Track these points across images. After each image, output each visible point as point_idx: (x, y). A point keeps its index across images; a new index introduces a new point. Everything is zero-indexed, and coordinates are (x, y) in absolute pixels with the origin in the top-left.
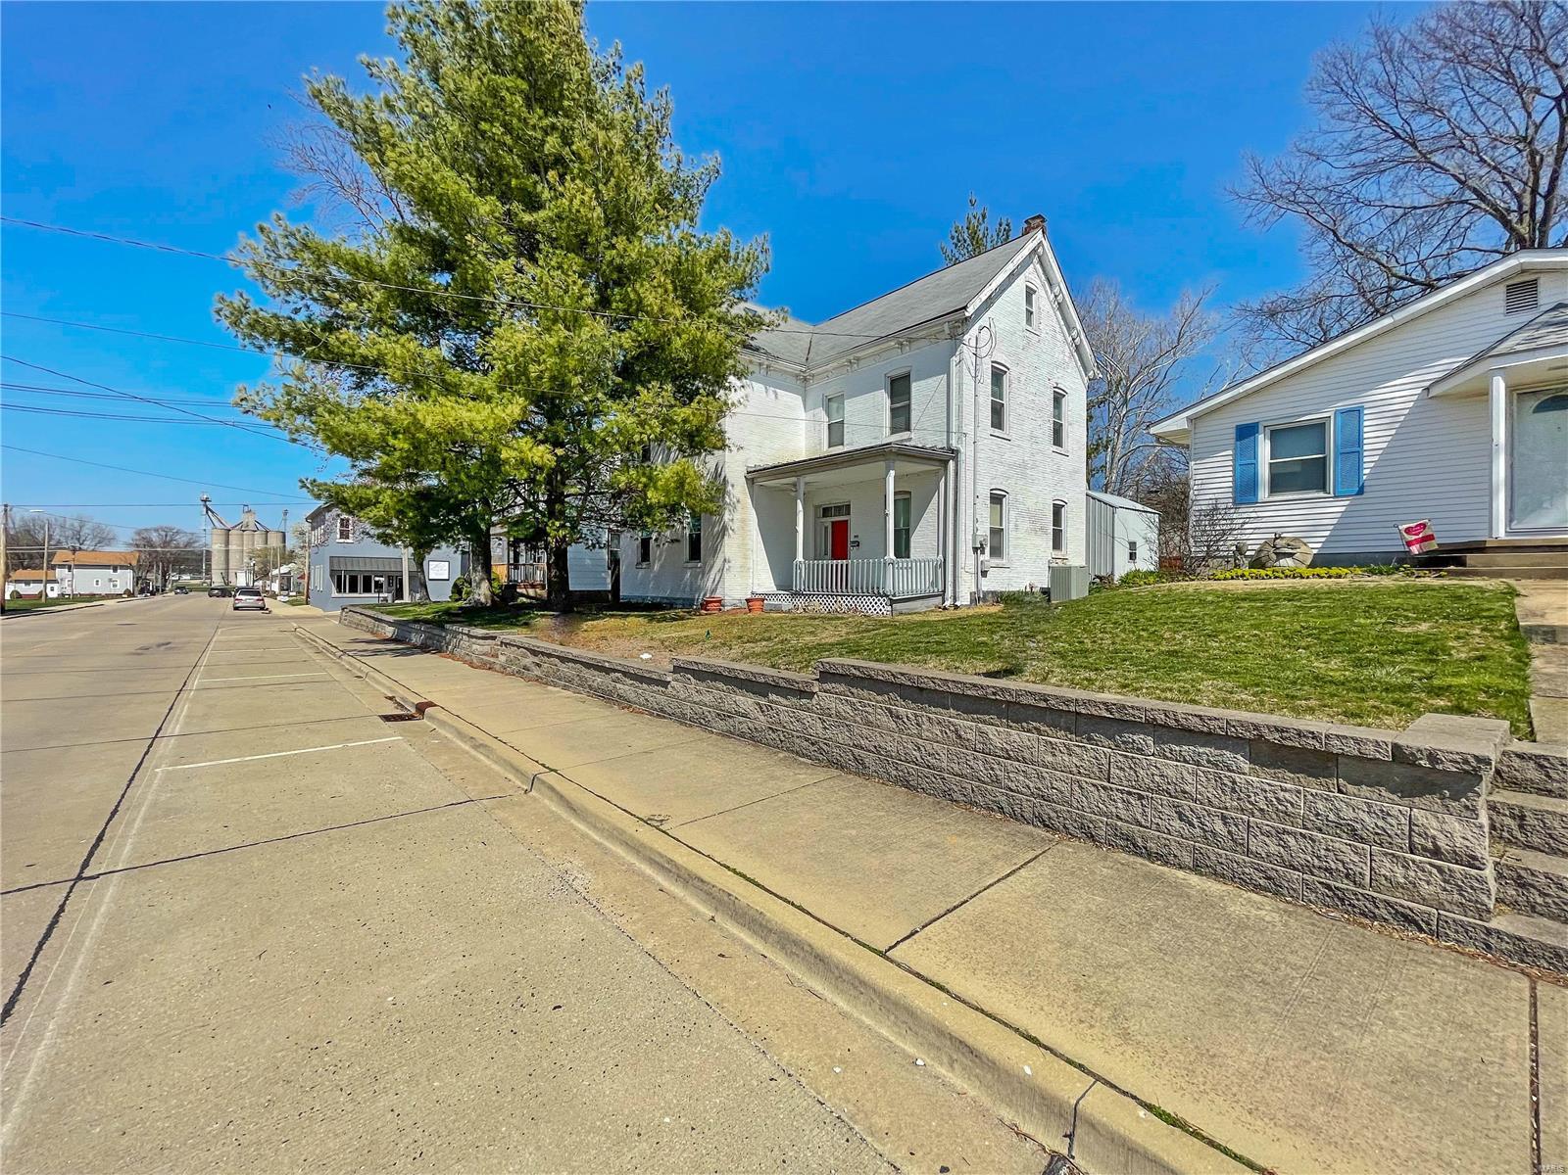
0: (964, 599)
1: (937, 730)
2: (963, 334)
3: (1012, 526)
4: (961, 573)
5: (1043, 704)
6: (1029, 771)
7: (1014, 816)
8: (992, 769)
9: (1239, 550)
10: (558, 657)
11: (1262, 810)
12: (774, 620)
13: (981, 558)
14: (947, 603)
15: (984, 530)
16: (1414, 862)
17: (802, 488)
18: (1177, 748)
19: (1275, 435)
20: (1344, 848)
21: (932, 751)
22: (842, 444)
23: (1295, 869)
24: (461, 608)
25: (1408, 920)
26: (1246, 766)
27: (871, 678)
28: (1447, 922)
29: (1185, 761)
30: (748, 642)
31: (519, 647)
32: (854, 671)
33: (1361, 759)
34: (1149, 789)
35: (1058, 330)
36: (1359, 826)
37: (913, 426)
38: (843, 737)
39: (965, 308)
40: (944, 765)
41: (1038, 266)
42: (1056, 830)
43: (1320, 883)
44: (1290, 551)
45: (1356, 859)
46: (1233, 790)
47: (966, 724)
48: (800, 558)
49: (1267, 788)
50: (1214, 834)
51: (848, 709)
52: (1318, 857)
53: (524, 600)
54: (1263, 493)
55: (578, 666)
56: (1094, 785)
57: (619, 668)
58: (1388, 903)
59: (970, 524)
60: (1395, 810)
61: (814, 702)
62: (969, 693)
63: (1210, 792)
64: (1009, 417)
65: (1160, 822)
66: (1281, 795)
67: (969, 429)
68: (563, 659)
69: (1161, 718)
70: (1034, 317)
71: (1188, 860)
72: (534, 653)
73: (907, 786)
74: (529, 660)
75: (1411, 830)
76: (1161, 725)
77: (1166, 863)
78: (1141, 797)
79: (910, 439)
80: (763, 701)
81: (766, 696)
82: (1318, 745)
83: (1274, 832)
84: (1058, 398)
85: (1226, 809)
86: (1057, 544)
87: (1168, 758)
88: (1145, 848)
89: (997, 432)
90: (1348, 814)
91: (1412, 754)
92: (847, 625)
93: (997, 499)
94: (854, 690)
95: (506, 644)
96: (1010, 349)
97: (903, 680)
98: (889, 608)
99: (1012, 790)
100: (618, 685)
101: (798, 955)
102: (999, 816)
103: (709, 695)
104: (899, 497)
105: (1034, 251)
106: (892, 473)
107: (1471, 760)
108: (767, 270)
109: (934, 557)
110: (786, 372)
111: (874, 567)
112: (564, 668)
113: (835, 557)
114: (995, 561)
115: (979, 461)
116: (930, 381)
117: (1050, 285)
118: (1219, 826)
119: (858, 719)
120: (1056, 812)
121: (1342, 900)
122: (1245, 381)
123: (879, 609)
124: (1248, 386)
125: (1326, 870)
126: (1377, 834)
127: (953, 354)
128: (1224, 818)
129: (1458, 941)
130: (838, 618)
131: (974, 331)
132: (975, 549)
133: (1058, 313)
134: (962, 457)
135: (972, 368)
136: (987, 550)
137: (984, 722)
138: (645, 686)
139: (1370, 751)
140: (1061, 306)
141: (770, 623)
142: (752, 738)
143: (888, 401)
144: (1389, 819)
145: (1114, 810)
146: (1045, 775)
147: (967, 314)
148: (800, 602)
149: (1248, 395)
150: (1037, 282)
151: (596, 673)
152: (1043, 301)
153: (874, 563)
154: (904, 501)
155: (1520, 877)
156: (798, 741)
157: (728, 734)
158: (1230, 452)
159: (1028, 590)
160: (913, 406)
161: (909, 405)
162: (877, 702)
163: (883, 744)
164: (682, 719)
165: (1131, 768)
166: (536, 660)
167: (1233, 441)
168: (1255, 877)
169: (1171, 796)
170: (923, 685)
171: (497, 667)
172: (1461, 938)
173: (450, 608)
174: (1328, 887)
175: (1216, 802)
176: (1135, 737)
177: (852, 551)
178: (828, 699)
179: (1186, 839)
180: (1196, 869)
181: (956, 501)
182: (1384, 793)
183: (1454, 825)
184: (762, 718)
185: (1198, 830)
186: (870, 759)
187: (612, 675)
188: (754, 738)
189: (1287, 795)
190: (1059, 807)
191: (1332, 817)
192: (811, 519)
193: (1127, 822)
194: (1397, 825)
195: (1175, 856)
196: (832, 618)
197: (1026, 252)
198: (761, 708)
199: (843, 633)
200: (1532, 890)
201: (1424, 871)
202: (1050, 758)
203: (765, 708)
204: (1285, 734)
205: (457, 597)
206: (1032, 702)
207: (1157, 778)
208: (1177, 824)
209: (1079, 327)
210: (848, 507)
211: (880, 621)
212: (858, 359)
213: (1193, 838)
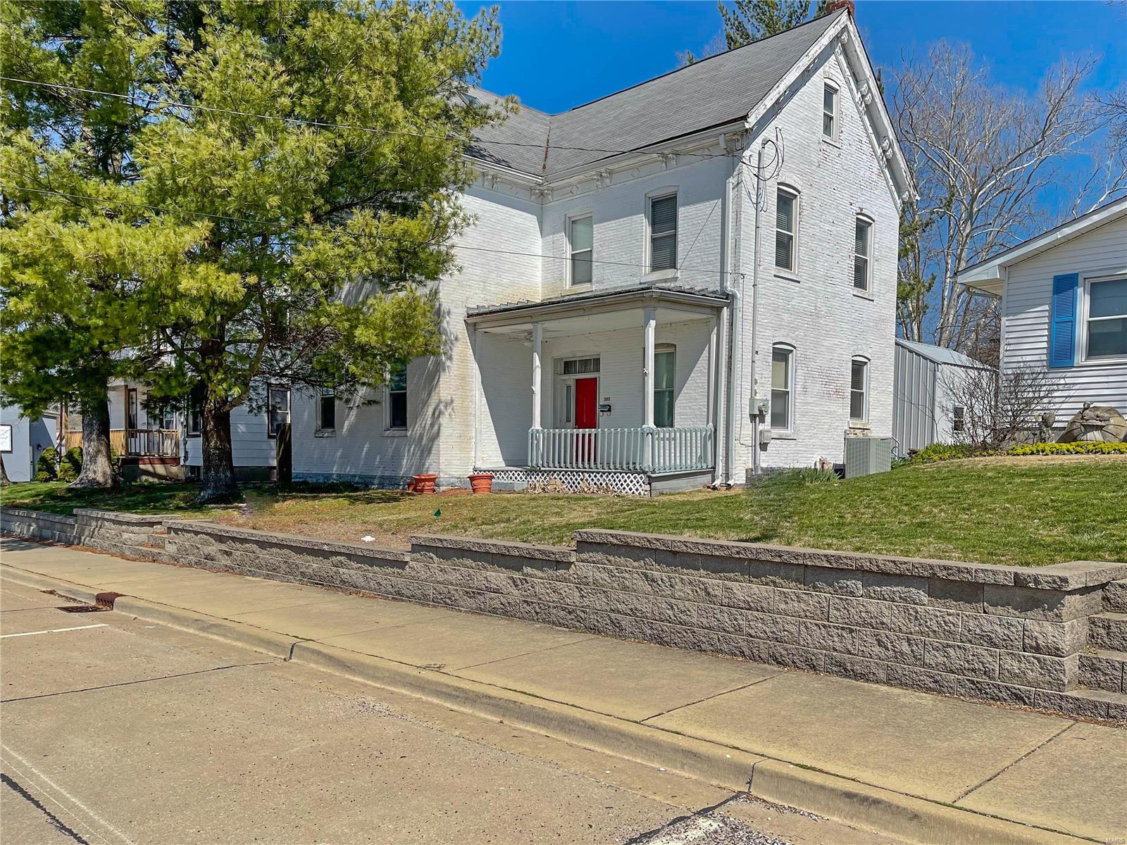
0: (739, 478)
1: (688, 589)
2: (743, 149)
3: (799, 388)
4: (735, 444)
5: (778, 560)
6: (766, 618)
7: (753, 658)
8: (736, 620)
9: (1046, 422)
10: (256, 542)
11: (934, 631)
12: (508, 500)
13: (761, 427)
14: (717, 483)
15: (764, 393)
16: (1024, 656)
17: (539, 337)
18: (879, 589)
19: (1096, 289)
20: (984, 653)
21: (683, 609)
22: (590, 281)
23: (954, 673)
24: (69, 490)
25: (1018, 697)
26: (925, 599)
27: (628, 545)
28: (1039, 695)
29: (885, 599)
30: (483, 523)
31: (197, 533)
32: (611, 539)
33: (996, 585)
34: (858, 624)
35: (865, 139)
36: (993, 636)
37: (679, 262)
38: (600, 602)
39: (745, 118)
40: (694, 620)
41: (842, 58)
42: (786, 665)
43: (968, 680)
44: (1099, 423)
45: (990, 659)
46: (916, 618)
47: (714, 583)
48: (537, 425)
49: (938, 614)
50: (902, 653)
51: (605, 576)
52: (968, 662)
53: (151, 479)
54: (1080, 358)
55: (286, 551)
56: (817, 625)
57: (342, 551)
58: (1007, 688)
59: (747, 385)
60: (1014, 621)
61: (571, 572)
62: (717, 553)
63: (900, 621)
64: (799, 252)
65: (864, 649)
66: (947, 618)
67: (748, 269)
68: (263, 544)
69: (867, 565)
70: (834, 124)
71: (882, 676)
72: (220, 539)
73: (662, 642)
74: (214, 548)
75: (1024, 634)
76: (867, 571)
77: (868, 680)
78: (851, 631)
79: (675, 279)
80: (517, 575)
81: (519, 569)
82: (970, 578)
83: (941, 647)
84: (862, 229)
85: (911, 633)
86: (856, 411)
87: (872, 598)
88: (853, 670)
89: (784, 273)
90: (987, 627)
91: (1025, 579)
92: (597, 505)
93: (781, 355)
94: (611, 558)
95: (176, 531)
96: (802, 166)
97: (659, 546)
98: (647, 487)
99: (752, 636)
100: (341, 570)
101: (574, 730)
102: (740, 659)
103: (454, 573)
104: (660, 351)
105: (837, 38)
106: (653, 323)
107: (1058, 580)
108: (495, 55)
109: (702, 426)
110: (516, 184)
111: (629, 438)
112: (264, 555)
113: (580, 424)
114: (777, 432)
115: (760, 309)
116: (701, 206)
117: (857, 81)
118: (905, 648)
119: (615, 585)
120: (786, 650)
121: (980, 690)
122: (1063, 226)
123: (634, 487)
124: (1067, 231)
125: (973, 670)
126: (1005, 640)
127: (730, 175)
128: (909, 640)
129: (1045, 707)
130: (586, 499)
131: (756, 145)
132: (753, 417)
133: (865, 118)
134: (739, 304)
135: (753, 193)
136: (768, 418)
137: (730, 579)
138: (376, 569)
139: (1001, 579)
140: (869, 110)
141: (505, 504)
142: (505, 613)
143: (649, 229)
144: (1012, 629)
145: (831, 644)
146: (779, 620)
147: (747, 126)
148: (539, 480)
149: (1068, 240)
150: (840, 78)
151: (310, 558)
152: (846, 103)
153: (630, 433)
154: (666, 354)
155: (1093, 664)
156: (554, 611)
157: (479, 611)
158: (1046, 307)
159: (818, 466)
160: (680, 237)
161: (674, 237)
162: (634, 568)
163: (639, 607)
164: (423, 600)
165: (845, 608)
166: (224, 547)
167: (1050, 294)
168: (927, 682)
169: (873, 628)
170: (677, 549)
171: (165, 559)
172: (1046, 705)
173: (54, 490)
174: (972, 682)
175: (904, 629)
176: (848, 583)
177: (602, 418)
178: (586, 568)
179: (883, 660)
180: (888, 682)
181: (730, 357)
182: (1011, 610)
183: (1049, 628)
184: (516, 592)
185: (891, 652)
186: (626, 622)
187: (334, 559)
188: (506, 612)
189: (951, 618)
190: (789, 646)
191: (978, 631)
192: (550, 376)
193: (841, 652)
194: (1015, 633)
195: (874, 674)
196: (578, 498)
197: (825, 41)
198: (514, 582)
199: (593, 514)
200: (1099, 672)
201: (1029, 663)
202: (783, 606)
203: (519, 582)
204: (950, 571)
205: (45, 475)
206: (769, 558)
207: (863, 614)
208: (877, 649)
209: (891, 135)
210: (597, 361)
211: (637, 501)
212: (611, 173)
213: (888, 658)
